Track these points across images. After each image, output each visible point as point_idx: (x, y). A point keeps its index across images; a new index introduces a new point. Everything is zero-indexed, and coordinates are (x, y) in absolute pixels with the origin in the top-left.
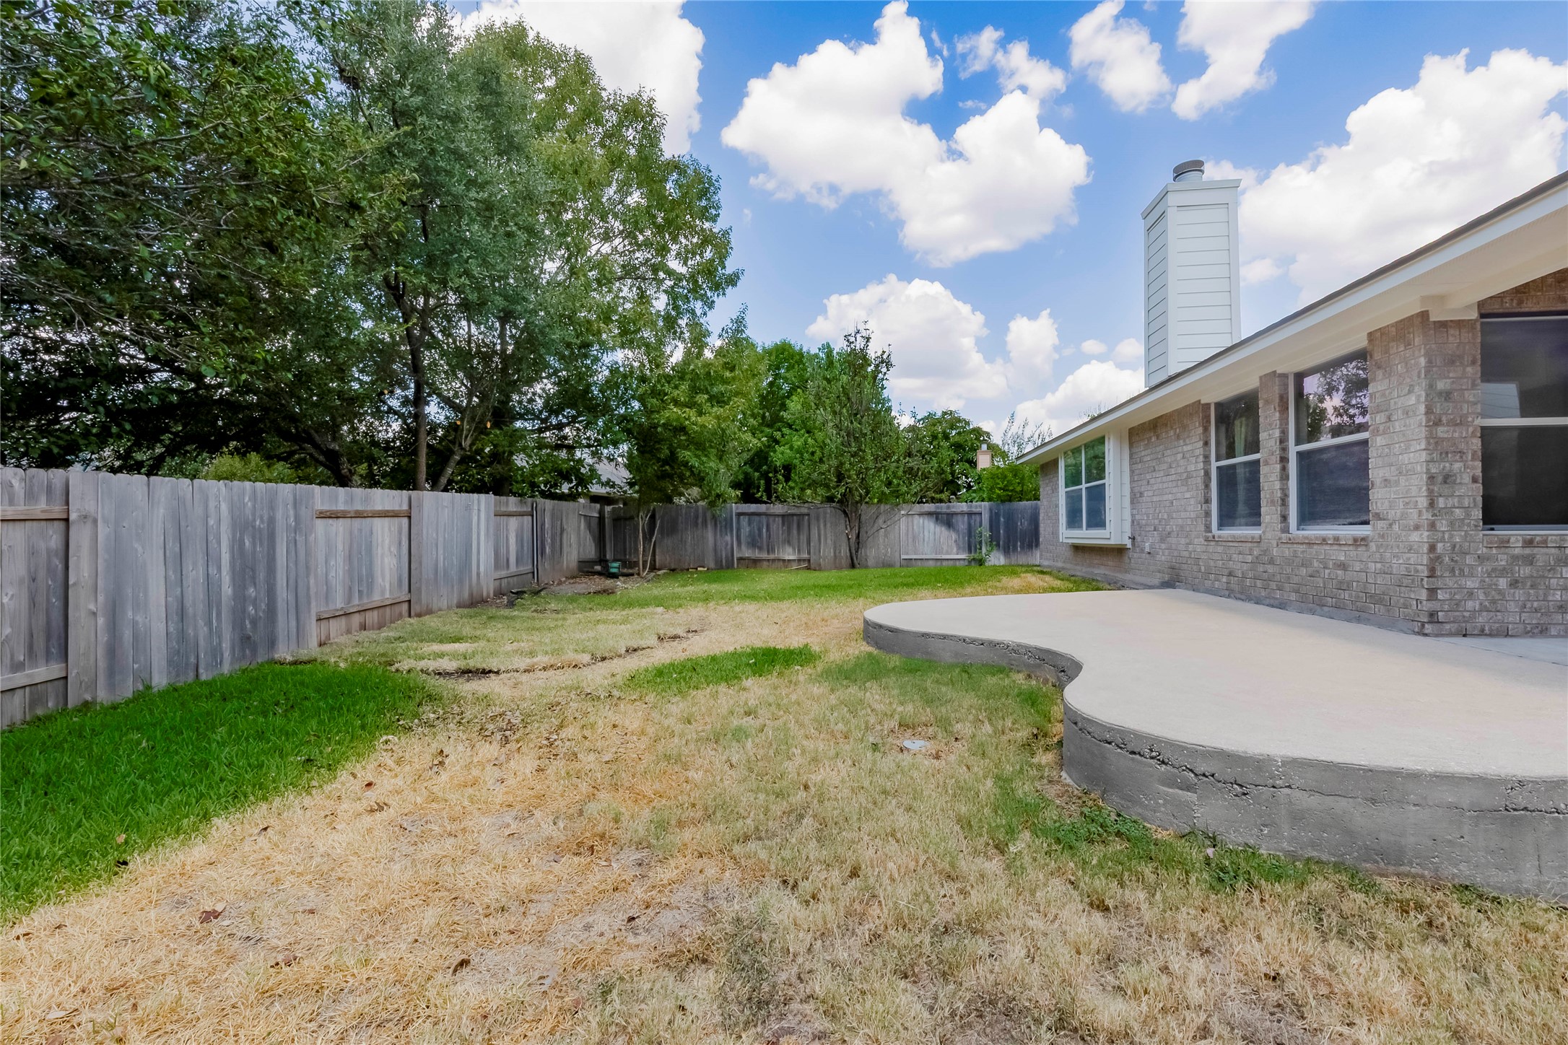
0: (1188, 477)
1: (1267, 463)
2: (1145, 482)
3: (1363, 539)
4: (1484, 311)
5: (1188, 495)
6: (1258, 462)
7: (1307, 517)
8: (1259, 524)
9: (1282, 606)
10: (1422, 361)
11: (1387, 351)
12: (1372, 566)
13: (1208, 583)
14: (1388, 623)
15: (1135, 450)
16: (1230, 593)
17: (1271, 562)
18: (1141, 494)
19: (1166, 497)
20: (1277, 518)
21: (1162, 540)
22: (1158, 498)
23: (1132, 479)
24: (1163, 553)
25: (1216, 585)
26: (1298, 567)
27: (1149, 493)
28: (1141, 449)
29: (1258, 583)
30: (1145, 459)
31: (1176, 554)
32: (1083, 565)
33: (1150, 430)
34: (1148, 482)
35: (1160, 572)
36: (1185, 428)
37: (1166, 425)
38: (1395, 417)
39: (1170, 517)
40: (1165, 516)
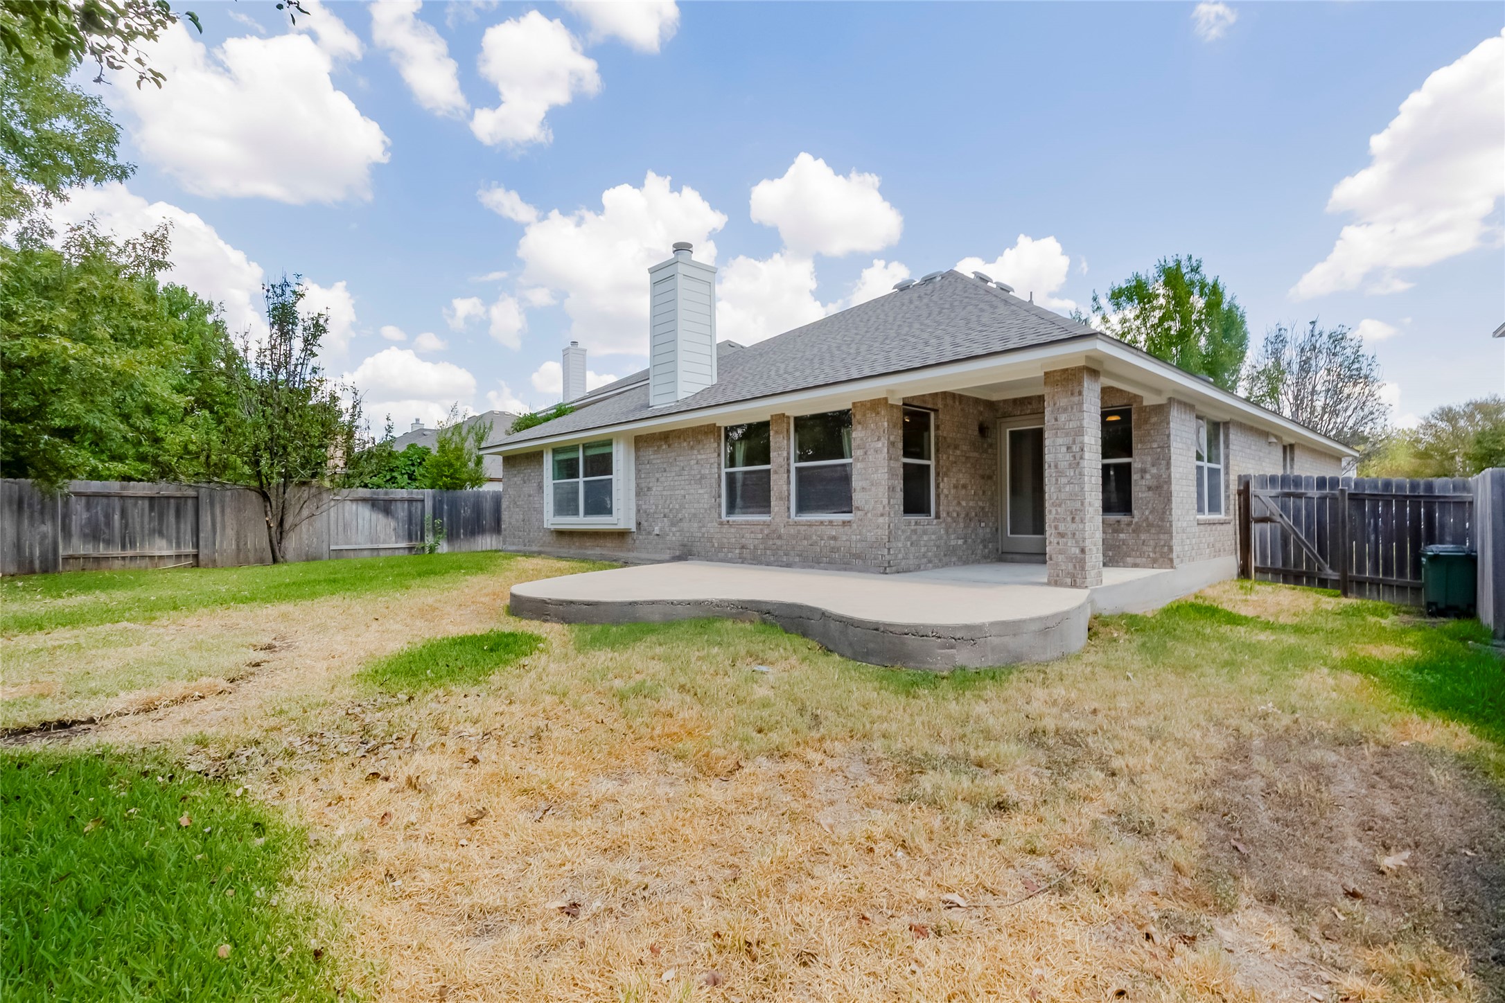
0: (701, 478)
1: (776, 472)
2: (654, 480)
3: (849, 522)
4: (907, 402)
5: (701, 491)
6: (769, 471)
7: (801, 508)
8: (769, 512)
9: (788, 565)
10: (886, 424)
11: (864, 415)
12: (854, 537)
13: (721, 555)
14: (865, 569)
15: (641, 453)
16: (742, 560)
17: (780, 537)
18: (649, 489)
19: (677, 492)
20: (784, 508)
21: (673, 524)
22: (669, 493)
23: (638, 477)
24: (674, 535)
25: (730, 555)
26: (801, 540)
27: (659, 489)
28: (649, 454)
29: (768, 552)
30: (654, 462)
31: (687, 535)
32: (570, 548)
33: (661, 439)
34: (658, 480)
35: (669, 549)
36: (699, 442)
37: (679, 437)
38: (869, 453)
39: (682, 507)
40: (677, 507)
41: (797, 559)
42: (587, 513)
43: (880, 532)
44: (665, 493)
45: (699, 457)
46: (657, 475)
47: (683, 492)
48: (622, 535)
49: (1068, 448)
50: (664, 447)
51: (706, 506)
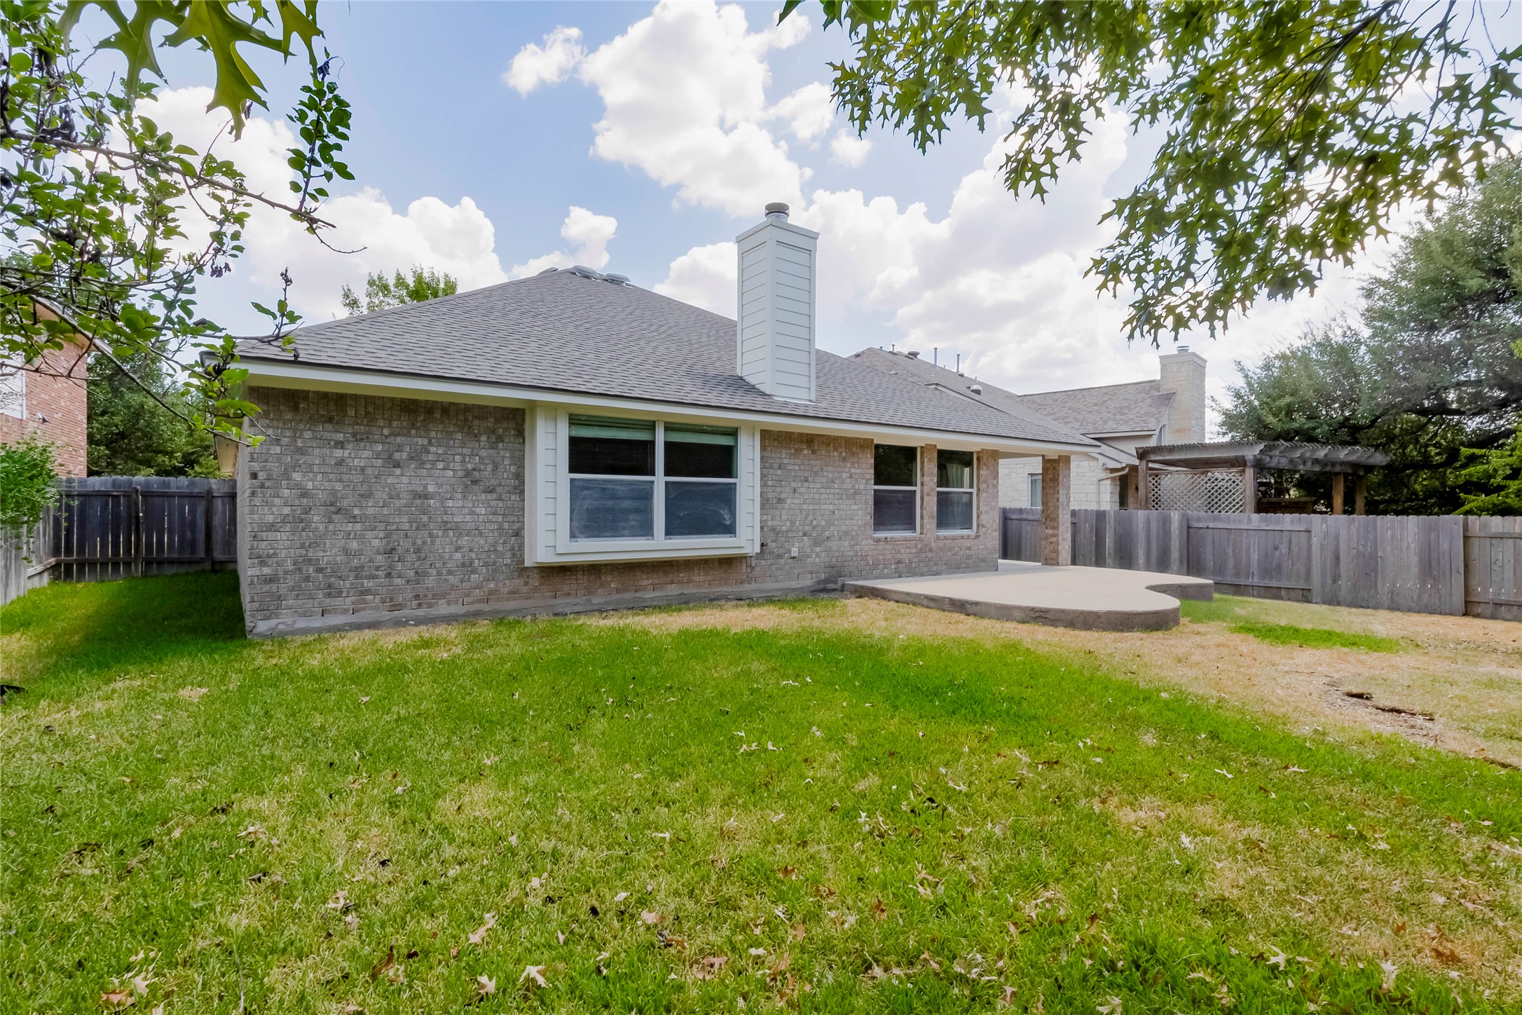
0: (855, 493)
1: (929, 495)
3: (979, 536)
5: (855, 507)
6: (914, 491)
7: (942, 524)
8: (915, 530)
11: (987, 459)
12: (980, 547)
13: (877, 572)
14: (987, 569)
17: (931, 550)
19: (824, 507)
20: (934, 526)
21: (816, 543)
22: (811, 507)
23: (764, 485)
24: (818, 556)
25: (885, 571)
26: (947, 552)
27: (797, 501)
28: (784, 456)
29: (920, 564)
30: (790, 467)
31: (836, 554)
33: (802, 442)
34: (795, 491)
35: (811, 573)
36: (853, 454)
37: (828, 445)
38: (990, 487)
39: (829, 524)
40: (823, 523)
41: (944, 568)
42: (669, 532)
43: (994, 542)
44: (805, 507)
45: (853, 470)
46: (794, 485)
47: (831, 507)
48: (727, 563)
49: (1067, 496)
50: (806, 452)
51: (860, 523)
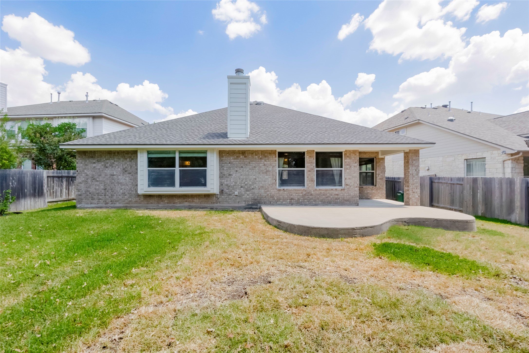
1: (310, 171)
2: (234, 171)
3: (341, 189)
5: (267, 177)
6: (304, 170)
8: (304, 186)
9: (316, 205)
10: (358, 158)
11: (350, 154)
13: (279, 202)
14: (350, 205)
16: (292, 204)
17: (311, 195)
18: (230, 175)
19: (250, 177)
20: (313, 184)
21: (247, 190)
22: (244, 177)
23: (221, 169)
24: (248, 195)
25: (284, 202)
26: (322, 196)
27: (238, 175)
28: (231, 159)
29: (305, 200)
30: (235, 163)
32: (159, 203)
33: (239, 153)
34: (237, 171)
35: (245, 201)
36: (265, 157)
37: (253, 154)
38: (352, 167)
39: (253, 183)
40: (251, 183)
41: (320, 202)
42: (181, 185)
43: (356, 192)
44: (242, 177)
45: (265, 163)
46: (236, 169)
47: (254, 177)
48: (208, 196)
49: (416, 170)
50: (242, 157)
51: (269, 183)
